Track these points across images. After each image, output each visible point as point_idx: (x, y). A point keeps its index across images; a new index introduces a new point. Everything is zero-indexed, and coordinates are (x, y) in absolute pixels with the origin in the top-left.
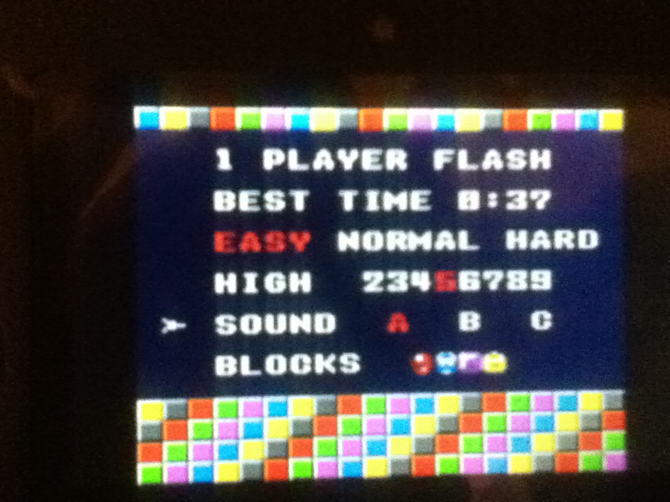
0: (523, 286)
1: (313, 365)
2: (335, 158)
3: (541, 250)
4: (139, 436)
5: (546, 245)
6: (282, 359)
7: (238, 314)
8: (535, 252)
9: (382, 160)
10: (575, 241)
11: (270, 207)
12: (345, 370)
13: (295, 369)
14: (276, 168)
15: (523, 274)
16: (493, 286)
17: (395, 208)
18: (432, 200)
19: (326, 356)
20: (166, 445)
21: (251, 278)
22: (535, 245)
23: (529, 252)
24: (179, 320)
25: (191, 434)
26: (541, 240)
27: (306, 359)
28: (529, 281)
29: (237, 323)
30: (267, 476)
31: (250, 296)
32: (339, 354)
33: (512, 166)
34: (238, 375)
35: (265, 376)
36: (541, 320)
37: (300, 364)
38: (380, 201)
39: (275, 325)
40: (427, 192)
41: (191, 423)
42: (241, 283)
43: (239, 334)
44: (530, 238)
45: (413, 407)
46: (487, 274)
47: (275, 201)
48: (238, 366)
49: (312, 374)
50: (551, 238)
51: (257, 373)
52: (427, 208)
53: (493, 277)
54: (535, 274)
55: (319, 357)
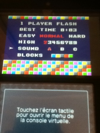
0: (72, 44)
1: (34, 55)
2: (40, 23)
3: (75, 38)
4: (3, 66)
5: (76, 37)
6: (29, 54)
7: (22, 47)
8: (74, 38)
9: (48, 24)
10: (81, 36)
11: (29, 30)
12: (40, 56)
13: (31, 56)
14: (30, 25)
15: (72, 42)
16: (67, 43)
17: (50, 31)
18: (56, 30)
19: (37, 54)
20: (8, 67)
21: (25, 41)
22: (74, 37)
23: (73, 38)
24: (12, 47)
25: (12, 66)
26: (75, 36)
27: (33, 54)
28: (73, 43)
29: (22, 48)
30: (25, 74)
31: (24, 44)
32: (39, 54)
33: (70, 25)
34: (21, 56)
35: (26, 57)
36: (75, 49)
37: (32, 55)
38: (47, 30)
39: (28, 49)
40: (55, 29)
41: (12, 64)
42: (23, 42)
43: (22, 50)
44: (73, 36)
45: (52, 63)
46: (65, 42)
47: (30, 30)
48: (21, 55)
49: (34, 57)
50: (77, 36)
51: (25, 56)
52: (55, 31)
53: (66, 42)
54: (74, 42)
55: (35, 54)
